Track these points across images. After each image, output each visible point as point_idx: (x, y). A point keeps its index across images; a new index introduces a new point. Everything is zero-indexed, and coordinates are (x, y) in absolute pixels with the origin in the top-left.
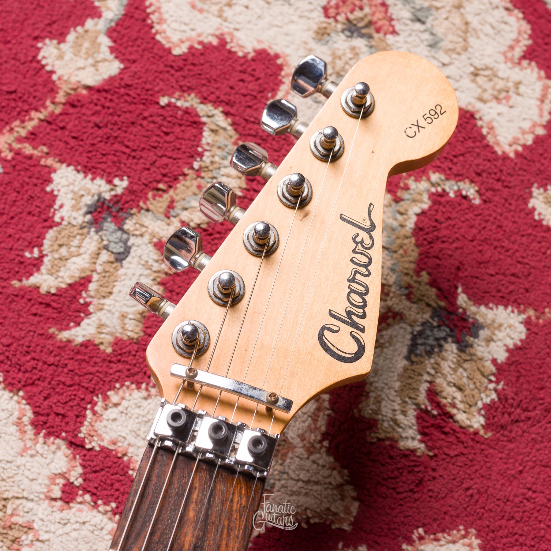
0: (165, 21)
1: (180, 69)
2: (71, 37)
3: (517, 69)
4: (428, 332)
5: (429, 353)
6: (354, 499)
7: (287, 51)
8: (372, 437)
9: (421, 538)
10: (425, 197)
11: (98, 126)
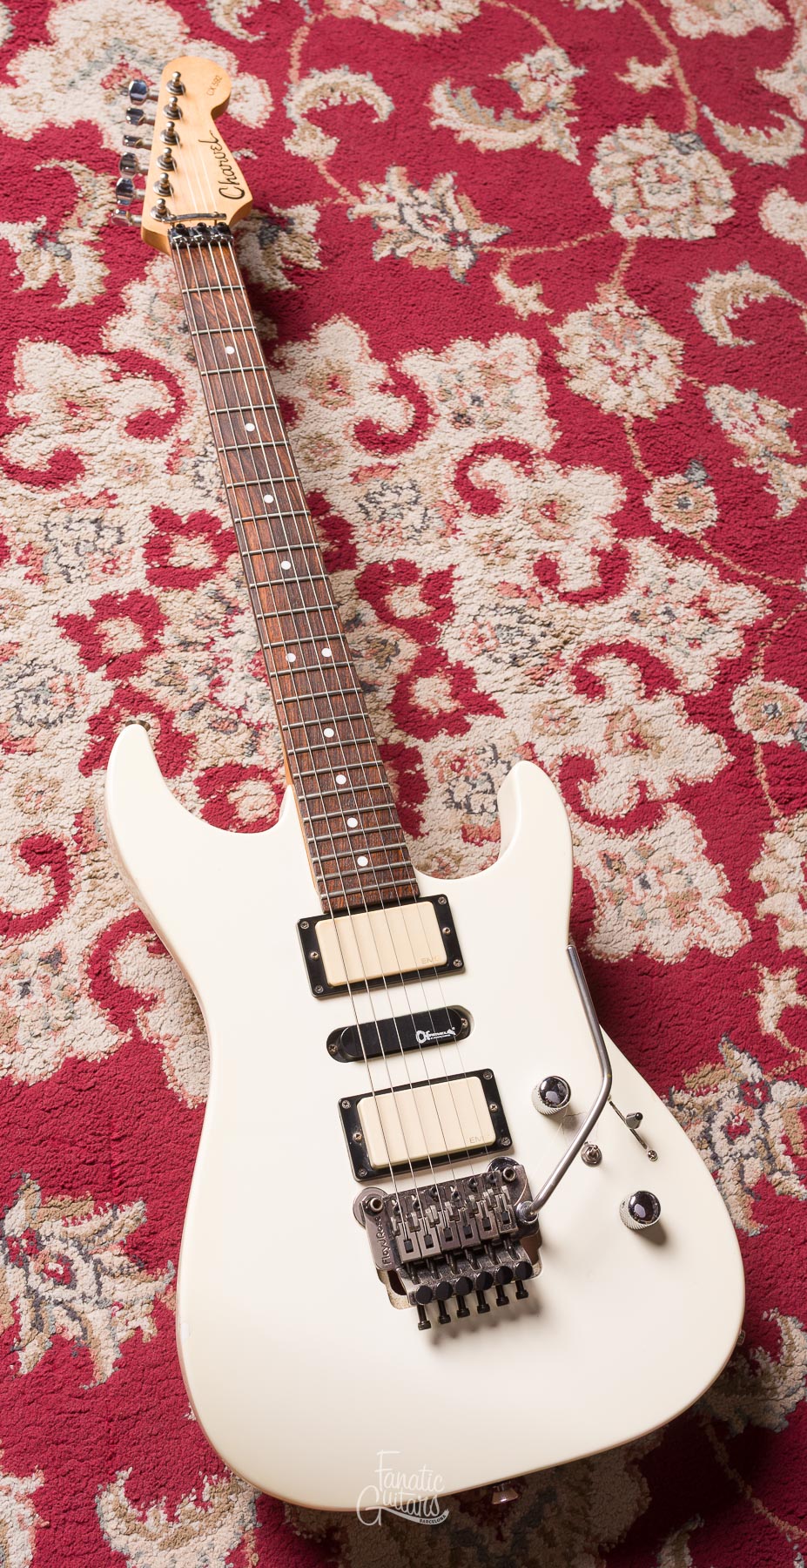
0: (7, 125)
1: (35, 148)
3: (238, 80)
4: (266, 232)
5: (272, 242)
6: (272, 323)
7: (94, 116)
8: (265, 290)
9: (317, 327)
11: (6, 195)
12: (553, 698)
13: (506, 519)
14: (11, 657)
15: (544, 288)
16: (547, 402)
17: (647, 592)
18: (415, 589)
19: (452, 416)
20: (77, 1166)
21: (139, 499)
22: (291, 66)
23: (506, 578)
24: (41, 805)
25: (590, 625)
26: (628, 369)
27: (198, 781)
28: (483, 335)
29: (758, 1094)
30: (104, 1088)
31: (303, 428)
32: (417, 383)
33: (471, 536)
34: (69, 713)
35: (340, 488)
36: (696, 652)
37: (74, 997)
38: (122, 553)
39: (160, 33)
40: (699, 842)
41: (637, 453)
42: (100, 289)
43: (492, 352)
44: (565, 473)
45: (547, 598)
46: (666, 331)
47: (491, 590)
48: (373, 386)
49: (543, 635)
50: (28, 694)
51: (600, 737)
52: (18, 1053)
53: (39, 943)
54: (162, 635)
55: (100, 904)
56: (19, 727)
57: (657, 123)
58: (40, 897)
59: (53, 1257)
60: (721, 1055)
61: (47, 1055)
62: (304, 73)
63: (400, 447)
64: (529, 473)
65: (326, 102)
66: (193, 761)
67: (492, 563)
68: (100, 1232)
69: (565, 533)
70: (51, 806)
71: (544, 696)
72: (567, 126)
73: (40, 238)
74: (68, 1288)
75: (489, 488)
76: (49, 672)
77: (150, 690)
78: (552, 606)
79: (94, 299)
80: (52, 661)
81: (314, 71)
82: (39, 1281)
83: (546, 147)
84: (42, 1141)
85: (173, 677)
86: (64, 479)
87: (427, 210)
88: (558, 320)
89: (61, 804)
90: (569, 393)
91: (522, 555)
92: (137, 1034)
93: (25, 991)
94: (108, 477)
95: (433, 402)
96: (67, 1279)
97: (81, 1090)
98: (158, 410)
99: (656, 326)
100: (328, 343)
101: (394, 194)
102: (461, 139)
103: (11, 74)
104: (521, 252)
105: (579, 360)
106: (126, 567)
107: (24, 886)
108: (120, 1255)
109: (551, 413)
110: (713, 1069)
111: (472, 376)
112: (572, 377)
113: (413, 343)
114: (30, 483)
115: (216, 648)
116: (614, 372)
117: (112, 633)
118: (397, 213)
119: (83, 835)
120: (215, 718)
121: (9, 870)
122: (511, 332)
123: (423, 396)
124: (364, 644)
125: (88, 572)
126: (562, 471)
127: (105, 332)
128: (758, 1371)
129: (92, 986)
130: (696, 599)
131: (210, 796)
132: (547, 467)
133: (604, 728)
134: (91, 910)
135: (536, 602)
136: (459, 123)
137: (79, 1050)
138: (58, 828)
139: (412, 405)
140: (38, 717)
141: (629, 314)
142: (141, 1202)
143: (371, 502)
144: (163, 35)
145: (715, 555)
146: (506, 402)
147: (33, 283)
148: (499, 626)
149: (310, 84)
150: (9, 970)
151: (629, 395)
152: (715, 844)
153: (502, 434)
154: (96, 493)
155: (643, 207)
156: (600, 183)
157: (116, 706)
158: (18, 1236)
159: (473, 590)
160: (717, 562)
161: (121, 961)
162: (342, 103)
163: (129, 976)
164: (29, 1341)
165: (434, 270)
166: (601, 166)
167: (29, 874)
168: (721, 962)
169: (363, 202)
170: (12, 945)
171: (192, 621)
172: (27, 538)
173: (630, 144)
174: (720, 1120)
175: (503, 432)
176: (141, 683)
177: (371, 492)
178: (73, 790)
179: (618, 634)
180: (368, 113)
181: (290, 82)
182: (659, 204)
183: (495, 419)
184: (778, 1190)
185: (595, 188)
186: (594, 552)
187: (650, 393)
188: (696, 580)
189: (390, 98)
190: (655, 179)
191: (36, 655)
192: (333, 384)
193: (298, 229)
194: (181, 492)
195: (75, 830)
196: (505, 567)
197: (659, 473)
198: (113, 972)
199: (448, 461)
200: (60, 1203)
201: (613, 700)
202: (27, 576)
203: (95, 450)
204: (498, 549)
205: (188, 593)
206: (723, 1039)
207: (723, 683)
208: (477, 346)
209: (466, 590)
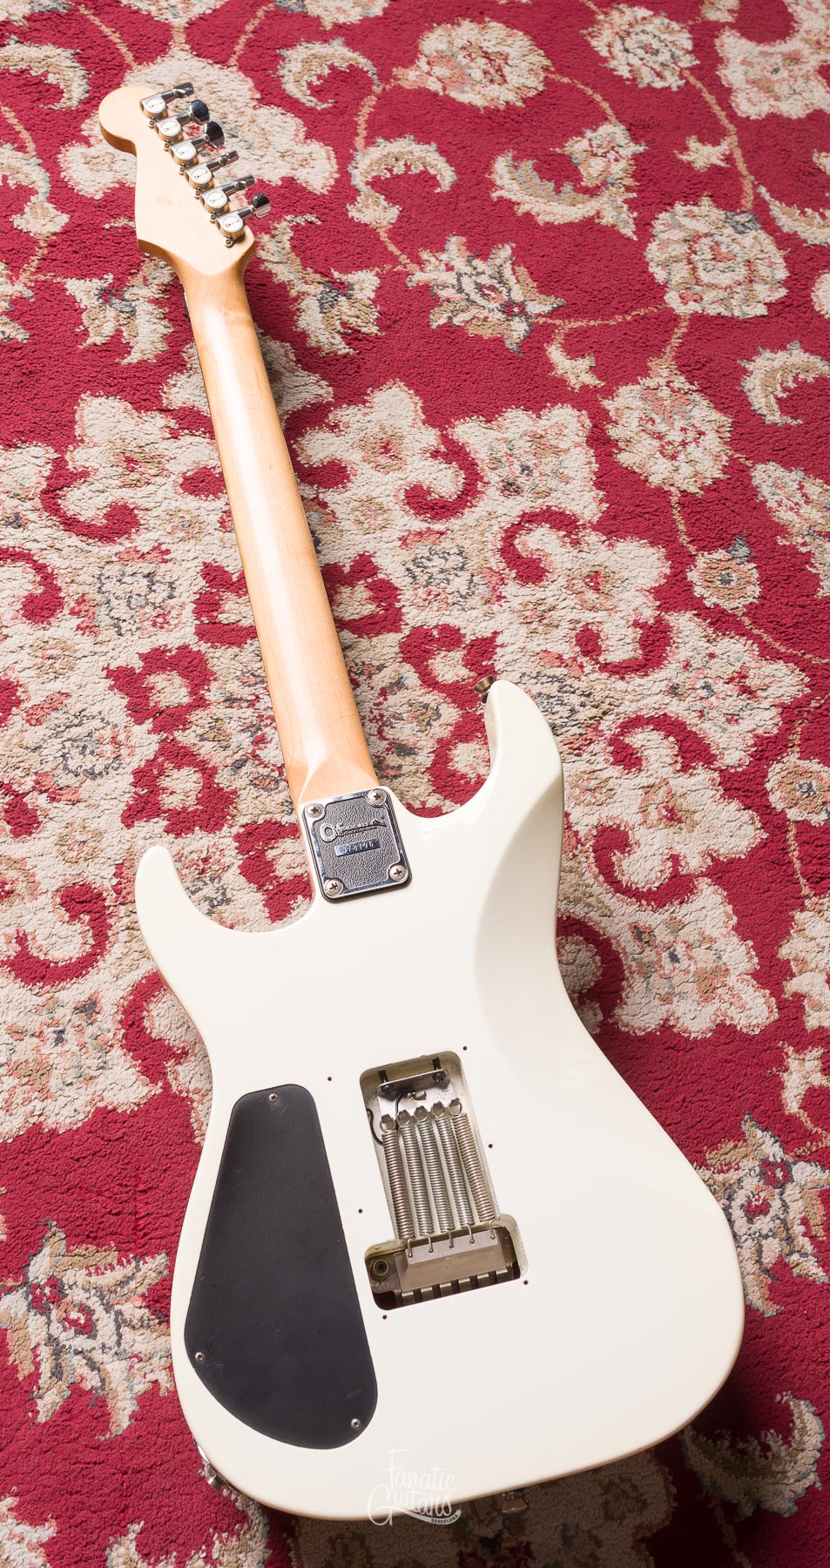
0: (79, 183)
1: (106, 206)
2: (27, 210)
3: (305, 146)
5: (333, 306)
6: (329, 386)
9: (372, 392)
10: (289, 230)
11: (75, 252)
12: (589, 768)
13: (550, 588)
14: (60, 706)
15: (596, 361)
16: (595, 473)
17: (687, 666)
18: (458, 655)
19: (501, 484)
20: (103, 1217)
21: (192, 555)
22: (357, 135)
23: (548, 647)
24: (82, 855)
25: (629, 697)
26: (676, 444)
27: (237, 837)
28: (535, 406)
29: (779, 1174)
30: (133, 1140)
31: (354, 490)
32: (468, 450)
33: (515, 603)
34: (115, 765)
35: (388, 551)
36: (733, 728)
37: (106, 1048)
38: (173, 608)
39: (232, 98)
40: (730, 918)
41: (682, 527)
42: (163, 347)
43: (543, 422)
44: (610, 545)
45: (588, 669)
46: (715, 408)
47: (533, 659)
48: (425, 451)
49: (583, 705)
50: (75, 744)
51: (635, 808)
52: (49, 1100)
53: (75, 992)
54: (209, 690)
55: (136, 955)
56: (64, 776)
57: (714, 201)
58: (78, 946)
59: (75, 1306)
60: (744, 1133)
61: (78, 1104)
62: (370, 141)
63: (449, 513)
64: (576, 543)
65: (390, 171)
66: (233, 817)
67: (535, 632)
68: (122, 1283)
69: (608, 604)
70: (92, 856)
71: (582, 766)
72: (625, 201)
73: (106, 295)
74: (88, 1338)
75: (534, 557)
76: (97, 723)
77: (194, 745)
78: (592, 677)
79: (156, 356)
80: (100, 713)
81: (380, 140)
82: (61, 1330)
83: (604, 222)
84: (69, 1189)
85: (217, 733)
86: (120, 534)
87: (485, 280)
88: (609, 393)
89: (103, 855)
90: (617, 465)
91: (565, 624)
92: (167, 1086)
93: (60, 1039)
94: (162, 532)
95: (483, 470)
96: (87, 1328)
97: (110, 1141)
98: (214, 468)
99: (705, 403)
100: (383, 408)
101: (453, 263)
102: (521, 211)
103: (85, 133)
104: (576, 325)
105: (628, 433)
106: (176, 621)
107: (63, 934)
108: (141, 1307)
109: (599, 485)
110: (735, 1146)
111: (523, 445)
112: (620, 450)
113: (466, 411)
114: (86, 535)
115: (260, 706)
116: (663, 446)
117: (159, 686)
118: (455, 282)
119: (123, 886)
120: (256, 776)
121: (49, 918)
122: (563, 403)
123: (473, 464)
124: (406, 708)
125: (139, 625)
126: (607, 543)
127: (165, 389)
128: (769, 1454)
129: (125, 1036)
130: (736, 675)
131: (248, 852)
132: (593, 538)
133: (640, 800)
134: (127, 961)
135: (577, 672)
136: (519, 195)
137: (109, 1100)
138: (98, 878)
139: (462, 472)
140: (84, 768)
141: (679, 389)
142: (164, 1255)
143: (418, 567)
144: (234, 100)
145: (755, 631)
146: (555, 472)
147: (95, 339)
148: (540, 694)
149: (375, 153)
150: (45, 1018)
151: (677, 470)
152: (747, 920)
153: (550, 504)
154: (150, 548)
155: (697, 284)
156: (656, 259)
157: (160, 760)
158: (42, 1283)
159: (516, 657)
160: (757, 639)
161: (154, 1013)
162: (406, 172)
163: (162, 1028)
164: (48, 1390)
165: (489, 339)
166: (657, 242)
167: (68, 922)
168: (747, 1039)
169: (422, 270)
170: (48, 992)
171: (238, 678)
172: (81, 589)
173: (687, 222)
174: (740, 1198)
175: (551, 501)
176: (186, 738)
177: (419, 556)
178: (115, 841)
179: (657, 706)
180: (430, 183)
181: (356, 150)
182: (713, 281)
183: (544, 489)
184: (796, 1271)
185: (651, 264)
186: (636, 624)
187: (698, 469)
188: (736, 655)
189: (453, 169)
190: (710, 257)
191: (84, 706)
192: (386, 449)
193: (358, 295)
194: (233, 550)
195: (115, 881)
196: (547, 636)
197: (703, 548)
198: (146, 1023)
199: (496, 528)
200: (84, 1253)
201: (649, 773)
202: (79, 628)
203: (152, 505)
204: (542, 618)
205: (236, 649)
206: (747, 1116)
207: (759, 759)
208: (528, 416)
209: (508, 658)
